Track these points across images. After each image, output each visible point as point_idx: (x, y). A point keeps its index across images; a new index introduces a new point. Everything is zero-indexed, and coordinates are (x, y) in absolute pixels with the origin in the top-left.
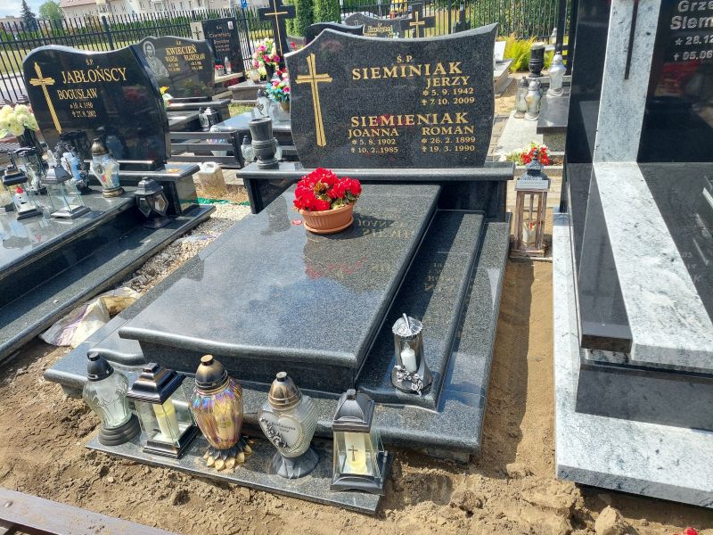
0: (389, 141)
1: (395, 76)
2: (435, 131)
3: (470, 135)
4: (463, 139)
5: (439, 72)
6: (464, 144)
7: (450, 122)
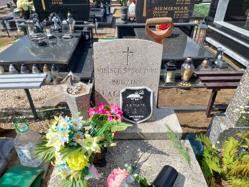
2: (178, 12)
3: (187, 13)
6: (185, 16)
7: (183, 9)
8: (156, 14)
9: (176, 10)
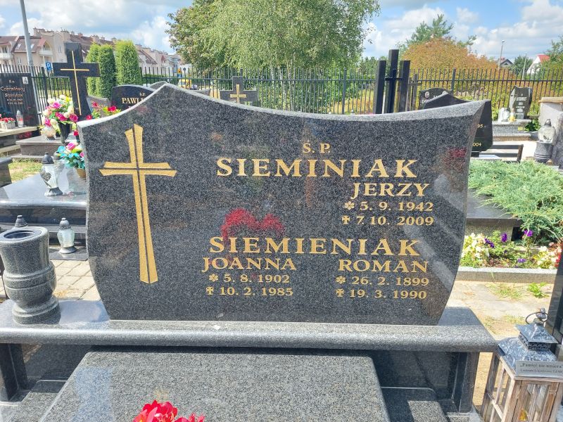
0: (278, 279)
1: (297, 174)
3: (420, 274)
4: (408, 282)
5: (378, 173)
6: (410, 288)
7: (389, 252)
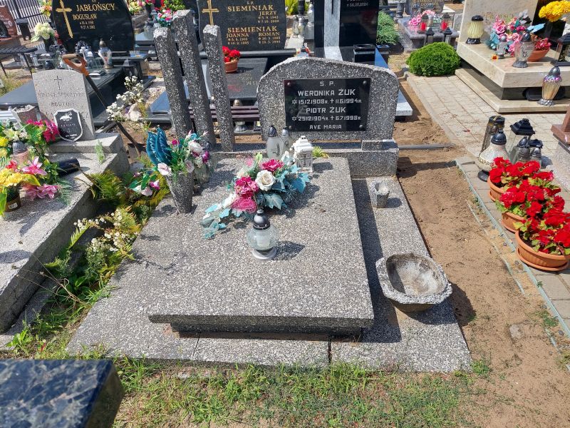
0: (244, 39)
1: (246, 10)
2: (264, 34)
3: (278, 36)
5: (264, 9)
6: (276, 40)
7: (270, 30)
8: (231, 38)
9: (259, 32)
